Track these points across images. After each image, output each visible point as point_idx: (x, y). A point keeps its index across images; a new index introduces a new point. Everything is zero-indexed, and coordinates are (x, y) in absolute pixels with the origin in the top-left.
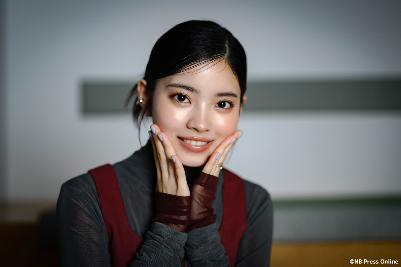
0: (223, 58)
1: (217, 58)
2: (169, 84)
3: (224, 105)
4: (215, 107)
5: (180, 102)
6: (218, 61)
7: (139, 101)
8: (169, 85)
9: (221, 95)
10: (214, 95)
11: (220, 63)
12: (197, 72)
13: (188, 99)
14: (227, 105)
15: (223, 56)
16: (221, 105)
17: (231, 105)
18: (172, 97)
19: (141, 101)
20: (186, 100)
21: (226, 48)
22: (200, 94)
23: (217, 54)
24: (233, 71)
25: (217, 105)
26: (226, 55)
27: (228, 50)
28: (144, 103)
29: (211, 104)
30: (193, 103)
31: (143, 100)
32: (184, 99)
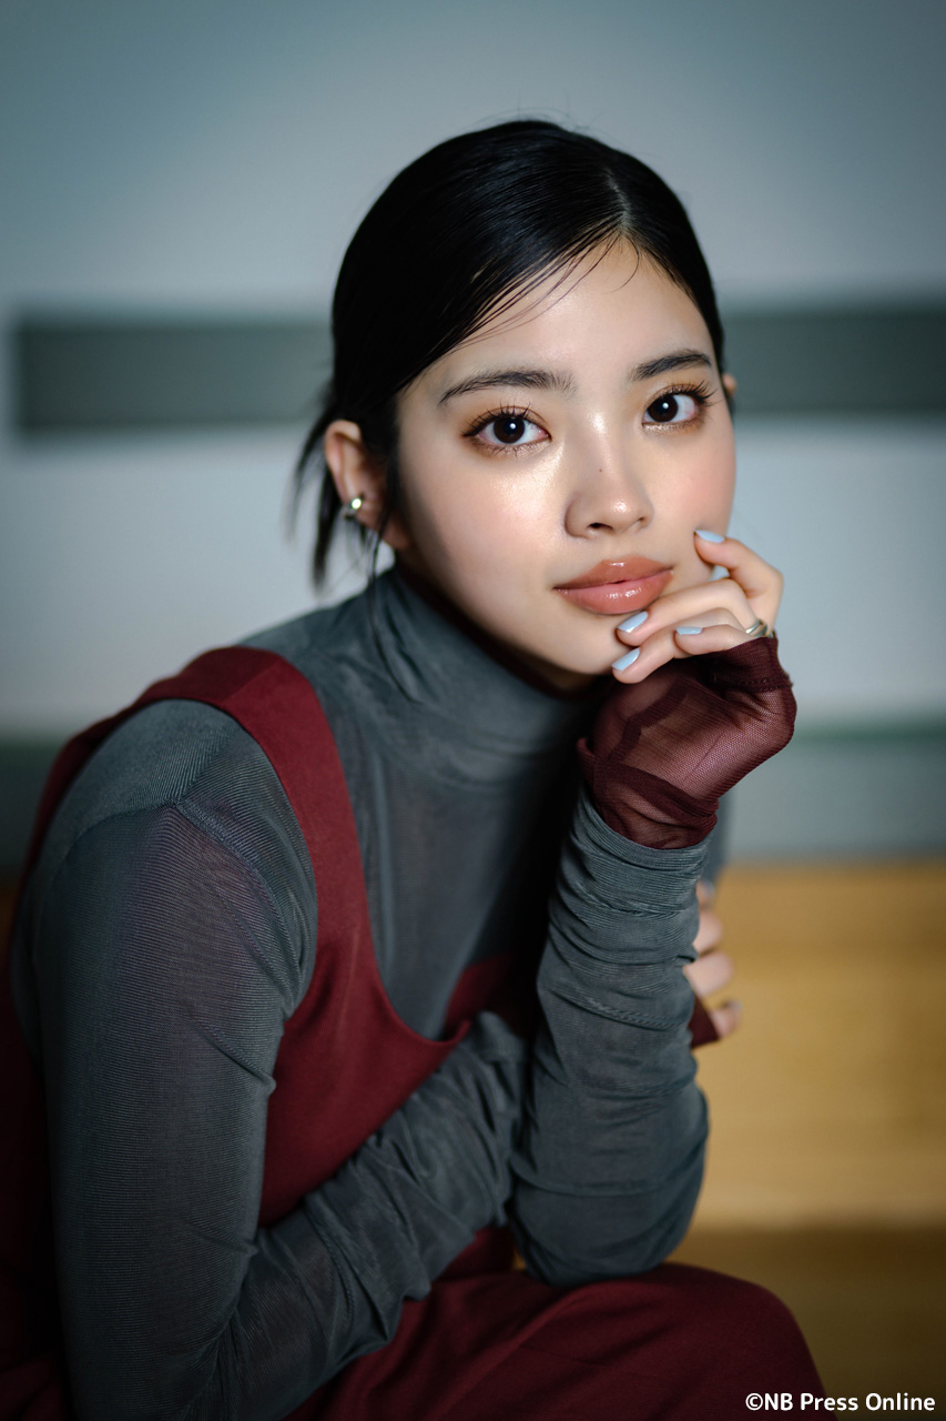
0: (617, 234)
1: (593, 240)
2: (447, 389)
3: (674, 409)
4: (644, 424)
5: (509, 448)
6: (604, 248)
7: (350, 506)
8: (449, 394)
9: (650, 370)
10: (629, 378)
11: (613, 251)
12: (539, 309)
13: (534, 423)
14: (685, 405)
15: (613, 225)
16: (660, 410)
17: (698, 397)
18: (472, 434)
19: (357, 504)
20: (530, 433)
21: (614, 193)
22: (575, 389)
23: (591, 224)
24: (667, 269)
25: (648, 419)
26: (625, 218)
27: (622, 199)
28: (368, 506)
29: (626, 417)
30: (560, 435)
31: (362, 497)
32: (520, 431)
